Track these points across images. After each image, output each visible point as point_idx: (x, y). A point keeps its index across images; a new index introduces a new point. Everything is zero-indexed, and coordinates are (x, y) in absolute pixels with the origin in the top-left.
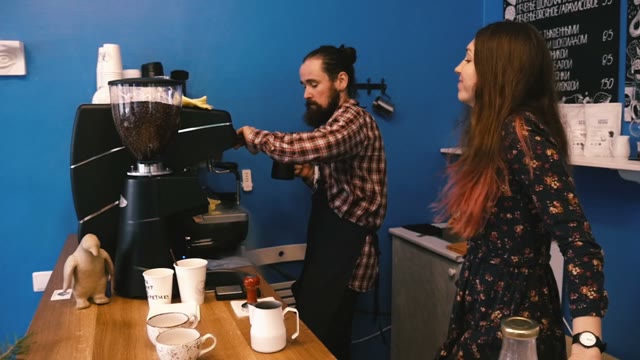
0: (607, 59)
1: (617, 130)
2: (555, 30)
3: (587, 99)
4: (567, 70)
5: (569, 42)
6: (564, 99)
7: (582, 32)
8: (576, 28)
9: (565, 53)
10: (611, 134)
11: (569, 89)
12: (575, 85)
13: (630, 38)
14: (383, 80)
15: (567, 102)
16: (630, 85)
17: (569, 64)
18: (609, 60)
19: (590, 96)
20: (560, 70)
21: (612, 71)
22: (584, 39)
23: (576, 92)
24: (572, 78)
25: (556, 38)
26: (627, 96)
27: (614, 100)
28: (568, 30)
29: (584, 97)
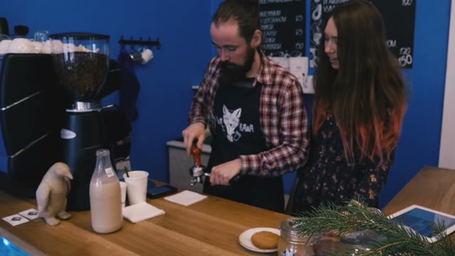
0: (299, 32)
1: (306, 73)
2: (265, 12)
3: (287, 55)
4: (273, 37)
5: (274, 20)
6: (272, 54)
7: (282, 15)
8: (278, 13)
9: (272, 27)
10: (304, 75)
11: (275, 48)
12: (279, 46)
13: (312, 21)
14: (158, 39)
15: (274, 56)
16: (313, 47)
17: (275, 33)
18: (300, 33)
19: (289, 53)
20: (268, 37)
21: (302, 39)
22: (284, 19)
23: (280, 50)
24: (277, 42)
25: (265, 18)
26: (311, 54)
27: (303, 55)
28: (273, 13)
29: (285, 53)
